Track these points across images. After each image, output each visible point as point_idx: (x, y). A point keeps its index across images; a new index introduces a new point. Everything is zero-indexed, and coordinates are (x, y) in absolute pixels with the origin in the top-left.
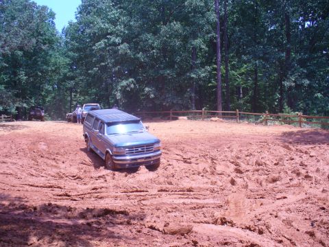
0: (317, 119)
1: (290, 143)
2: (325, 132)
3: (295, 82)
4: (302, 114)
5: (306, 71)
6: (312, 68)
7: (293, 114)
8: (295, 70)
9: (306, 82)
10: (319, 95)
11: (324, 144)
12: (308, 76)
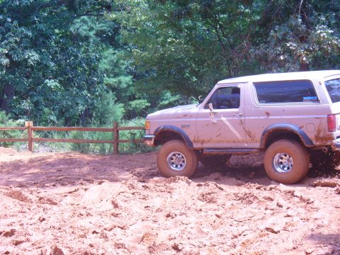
0: (59, 132)
1: (21, 185)
2: (86, 157)
3: (8, 56)
4: (31, 123)
5: (30, 34)
6: (42, 27)
7: (12, 124)
8: (9, 30)
9: (33, 56)
10: (51, 83)
11: (90, 181)
12: (35, 44)
